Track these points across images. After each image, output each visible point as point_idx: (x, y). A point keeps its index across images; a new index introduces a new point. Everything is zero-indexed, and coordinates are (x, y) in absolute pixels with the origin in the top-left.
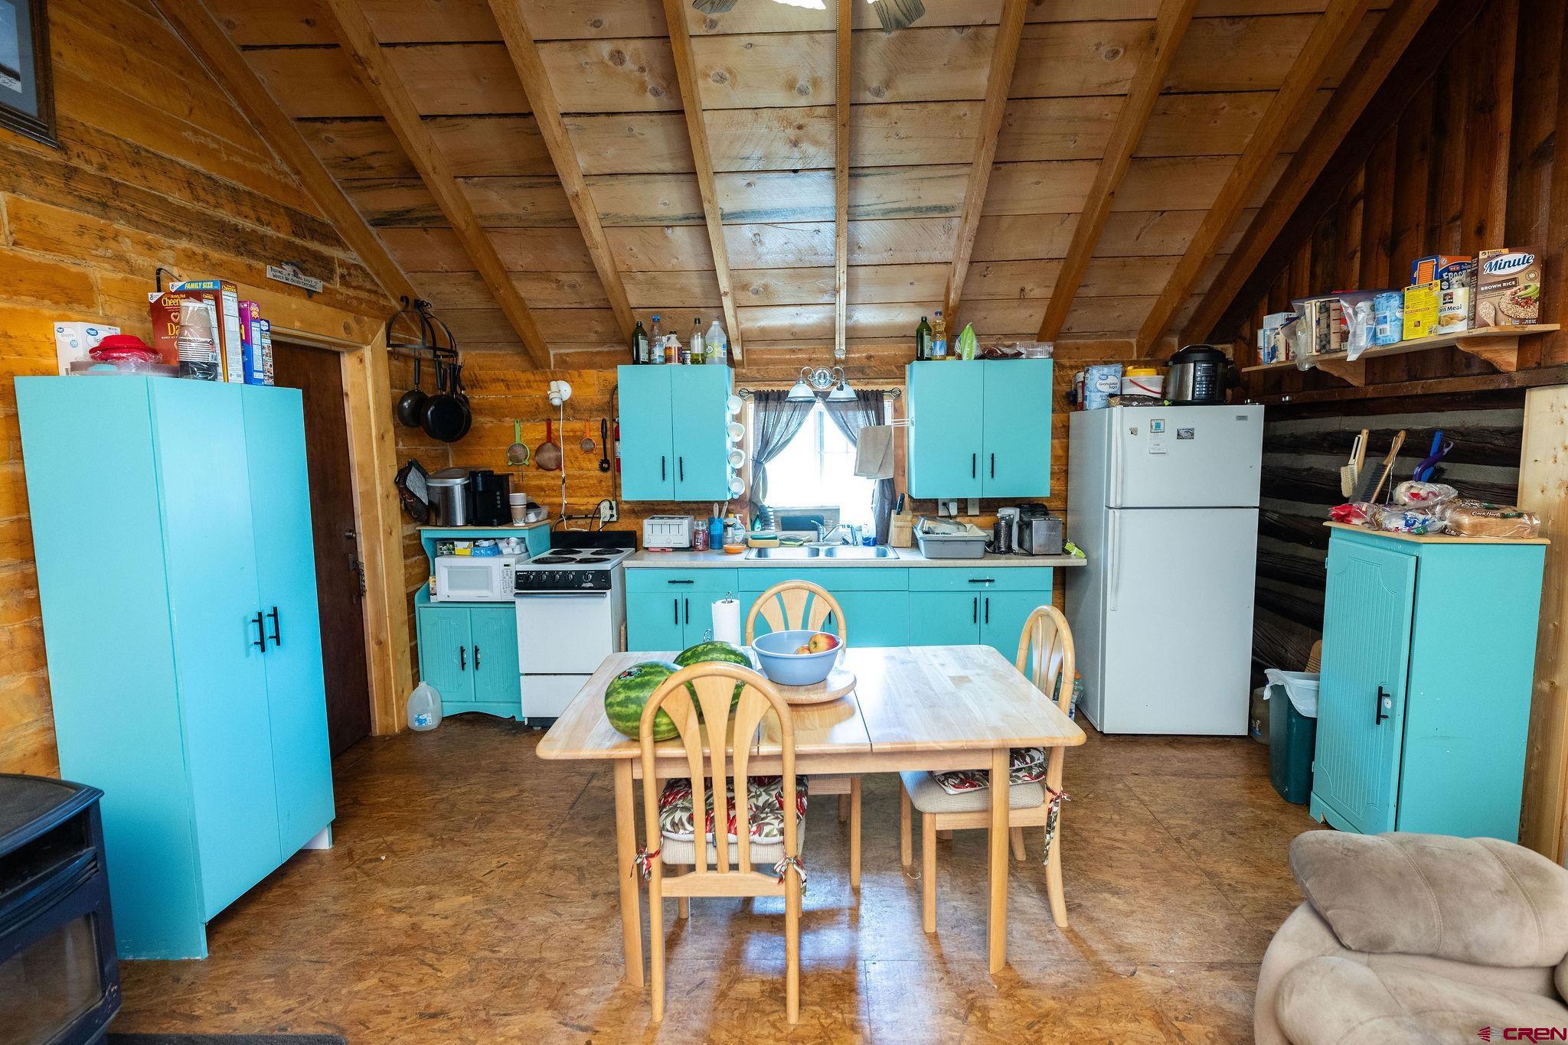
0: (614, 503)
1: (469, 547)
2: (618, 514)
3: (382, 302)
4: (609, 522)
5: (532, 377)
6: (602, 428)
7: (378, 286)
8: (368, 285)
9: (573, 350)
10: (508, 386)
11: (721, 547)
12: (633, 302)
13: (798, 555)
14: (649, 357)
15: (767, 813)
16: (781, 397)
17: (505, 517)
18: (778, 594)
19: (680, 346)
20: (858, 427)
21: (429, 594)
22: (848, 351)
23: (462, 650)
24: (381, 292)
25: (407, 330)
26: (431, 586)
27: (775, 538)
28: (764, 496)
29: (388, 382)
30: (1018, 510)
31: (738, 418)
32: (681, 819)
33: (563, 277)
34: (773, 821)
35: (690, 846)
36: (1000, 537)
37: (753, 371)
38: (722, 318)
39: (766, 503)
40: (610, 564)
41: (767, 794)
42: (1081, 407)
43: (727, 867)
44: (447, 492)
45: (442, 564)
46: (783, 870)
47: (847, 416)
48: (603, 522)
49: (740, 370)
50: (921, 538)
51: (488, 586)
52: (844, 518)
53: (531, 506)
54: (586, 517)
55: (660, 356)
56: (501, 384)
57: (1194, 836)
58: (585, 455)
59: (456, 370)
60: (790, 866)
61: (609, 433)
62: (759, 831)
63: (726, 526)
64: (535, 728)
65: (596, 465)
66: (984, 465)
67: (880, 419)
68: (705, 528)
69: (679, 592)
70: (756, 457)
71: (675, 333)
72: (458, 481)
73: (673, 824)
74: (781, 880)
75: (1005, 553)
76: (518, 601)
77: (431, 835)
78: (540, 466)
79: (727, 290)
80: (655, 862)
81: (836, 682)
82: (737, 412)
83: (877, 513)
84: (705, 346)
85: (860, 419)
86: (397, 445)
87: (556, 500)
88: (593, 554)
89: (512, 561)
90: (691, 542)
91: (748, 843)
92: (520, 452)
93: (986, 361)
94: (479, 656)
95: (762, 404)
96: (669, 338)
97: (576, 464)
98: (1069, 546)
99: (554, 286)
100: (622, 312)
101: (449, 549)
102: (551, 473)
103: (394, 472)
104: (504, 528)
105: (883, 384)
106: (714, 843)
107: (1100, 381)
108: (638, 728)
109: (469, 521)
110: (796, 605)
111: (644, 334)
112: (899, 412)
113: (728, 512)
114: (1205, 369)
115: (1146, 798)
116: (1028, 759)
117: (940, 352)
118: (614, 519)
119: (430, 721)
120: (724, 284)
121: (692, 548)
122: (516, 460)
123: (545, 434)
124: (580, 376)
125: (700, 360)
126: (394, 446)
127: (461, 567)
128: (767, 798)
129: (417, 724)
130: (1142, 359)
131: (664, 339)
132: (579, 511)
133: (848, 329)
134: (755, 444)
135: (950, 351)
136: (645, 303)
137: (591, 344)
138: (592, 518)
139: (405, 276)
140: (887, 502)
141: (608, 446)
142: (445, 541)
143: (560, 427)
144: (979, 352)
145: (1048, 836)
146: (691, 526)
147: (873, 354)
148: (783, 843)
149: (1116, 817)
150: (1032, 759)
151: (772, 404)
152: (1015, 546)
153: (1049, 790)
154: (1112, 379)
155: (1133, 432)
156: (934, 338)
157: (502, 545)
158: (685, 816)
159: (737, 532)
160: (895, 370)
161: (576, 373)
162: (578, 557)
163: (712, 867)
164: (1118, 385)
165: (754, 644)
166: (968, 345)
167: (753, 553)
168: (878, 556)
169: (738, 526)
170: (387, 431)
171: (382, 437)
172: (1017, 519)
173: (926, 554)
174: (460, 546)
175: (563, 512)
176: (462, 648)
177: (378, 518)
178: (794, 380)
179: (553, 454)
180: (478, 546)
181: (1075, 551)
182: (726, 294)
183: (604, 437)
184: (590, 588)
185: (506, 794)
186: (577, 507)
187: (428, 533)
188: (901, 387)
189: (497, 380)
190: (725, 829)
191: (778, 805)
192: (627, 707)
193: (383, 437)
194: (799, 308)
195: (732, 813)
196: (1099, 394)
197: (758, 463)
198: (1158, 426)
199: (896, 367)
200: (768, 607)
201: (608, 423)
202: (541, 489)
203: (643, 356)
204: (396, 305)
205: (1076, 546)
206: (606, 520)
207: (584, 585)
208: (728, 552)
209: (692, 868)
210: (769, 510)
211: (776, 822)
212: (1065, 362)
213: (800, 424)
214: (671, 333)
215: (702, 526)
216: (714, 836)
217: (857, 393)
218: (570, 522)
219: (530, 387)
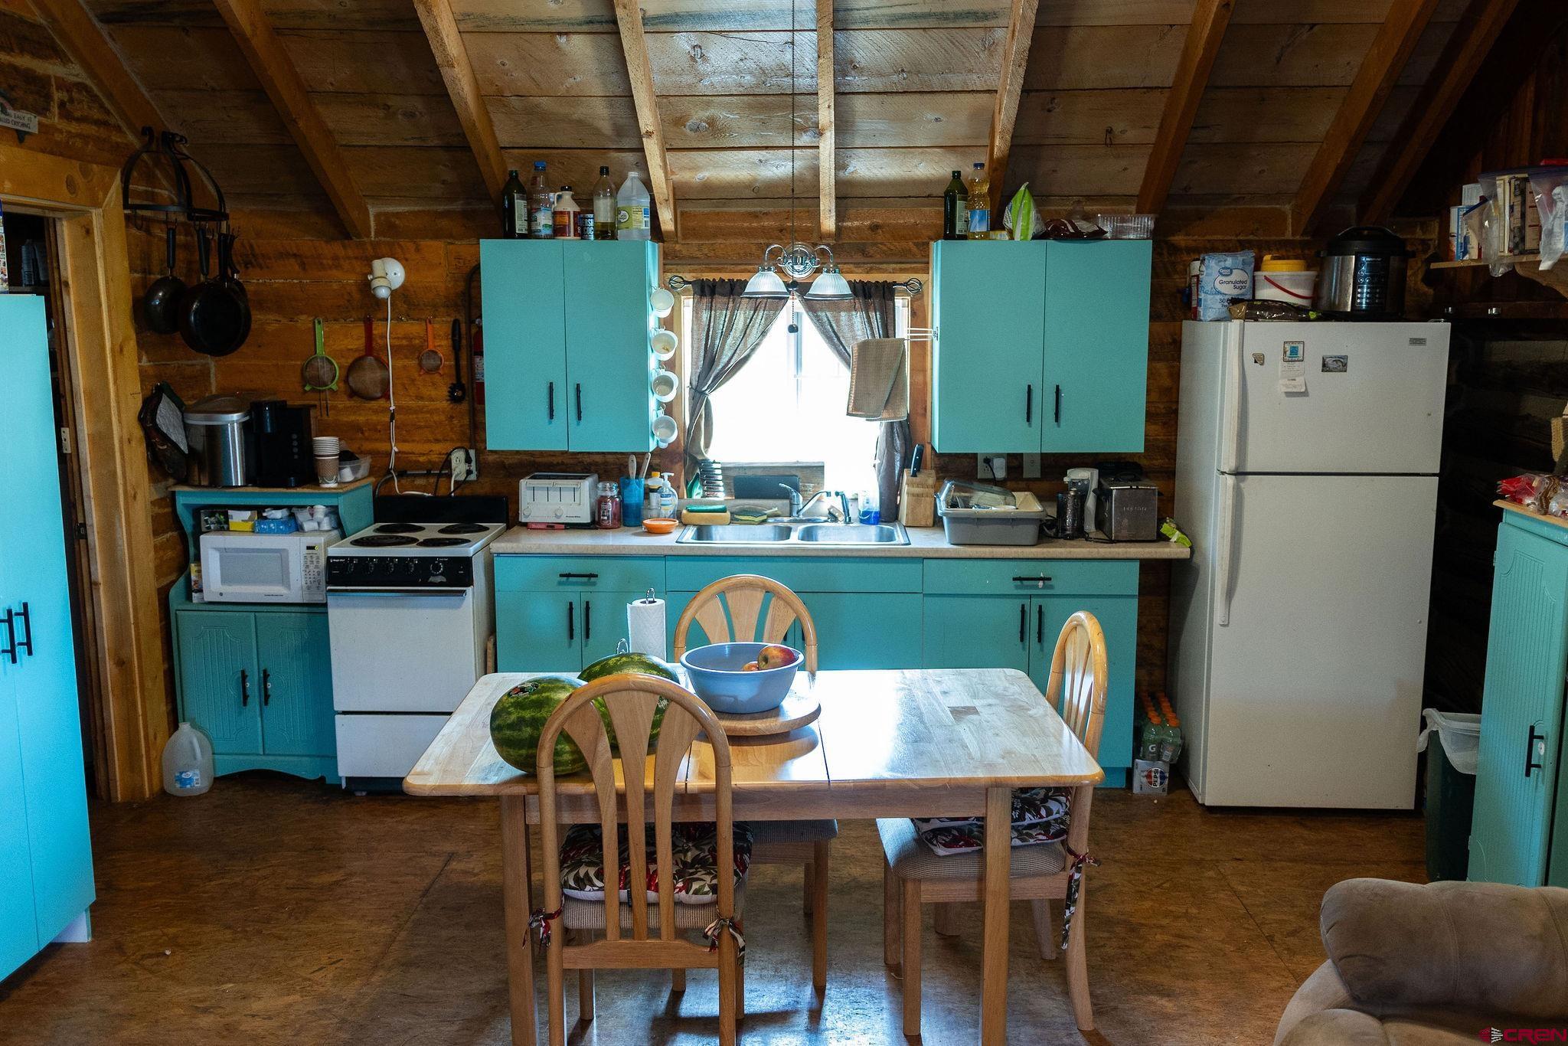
0: (472, 453)
1: (251, 519)
2: (478, 469)
3: (116, 138)
4: (465, 481)
5: (341, 252)
6: (453, 335)
7: (108, 112)
8: (96, 114)
9: (406, 209)
10: (303, 265)
11: (639, 524)
12: (504, 139)
13: (756, 538)
14: (529, 226)
15: (697, 868)
16: (735, 289)
17: (308, 473)
18: (722, 594)
19: (577, 209)
20: (854, 338)
21: (191, 589)
22: (840, 217)
23: (244, 677)
24: (112, 121)
25: (151, 179)
26: (193, 577)
27: (724, 511)
28: (707, 446)
29: (126, 264)
30: (1096, 472)
31: (669, 323)
32: (587, 874)
33: (394, 102)
34: (703, 877)
35: (598, 908)
36: (1066, 513)
37: (692, 247)
38: (643, 165)
39: (712, 455)
40: (473, 548)
41: (697, 848)
42: (1194, 316)
43: (645, 933)
44: (215, 436)
45: (209, 545)
46: (716, 933)
47: (838, 321)
48: (456, 482)
49: (669, 245)
50: (945, 514)
51: (284, 580)
52: (831, 482)
53: (345, 457)
54: (428, 474)
55: (545, 226)
56: (292, 261)
57: (1293, 933)
58: (428, 378)
59: (226, 242)
60: (726, 929)
61: (464, 342)
62: (687, 888)
63: (649, 491)
64: (358, 794)
65: (444, 391)
66: (1044, 403)
67: (888, 325)
68: (615, 492)
69: (575, 593)
70: (695, 383)
71: (570, 189)
72: (235, 417)
73: (577, 879)
74: (713, 946)
75: (1072, 538)
76: (331, 600)
77: (229, 928)
78: (353, 393)
79: (650, 129)
80: (554, 924)
81: (793, 708)
82: (665, 314)
83: (882, 474)
84: (617, 211)
85: (857, 326)
86: (140, 360)
87: (381, 446)
88: (442, 531)
89: (319, 540)
90: (593, 514)
91: (672, 904)
92: (324, 372)
93: (1051, 242)
94: (269, 685)
95: (705, 300)
96: (560, 197)
97: (412, 391)
98: (1166, 528)
99: (381, 113)
100: (487, 157)
101: (219, 522)
102: (374, 404)
103: (136, 404)
104: (306, 490)
105: (894, 271)
106: (628, 904)
107: (1221, 278)
108: (534, 756)
109: (252, 478)
110: (748, 607)
111: (522, 190)
112: (918, 317)
113: (652, 468)
114: (1371, 265)
115: (1243, 889)
116: (1043, 812)
117: (979, 226)
118: (473, 477)
119: (197, 780)
120: (647, 119)
121: (595, 524)
122: (318, 382)
123: (363, 341)
124: (418, 250)
125: (606, 232)
126: (136, 363)
127: (237, 550)
128: (698, 852)
129: (178, 786)
130: (1298, 238)
131: (553, 196)
132: (417, 465)
133: (839, 184)
134: (694, 364)
135: (997, 224)
136: (521, 141)
137: (437, 199)
138: (440, 475)
139: (147, 95)
140: (898, 457)
141: (464, 363)
142: (212, 510)
143: (388, 330)
144: (1041, 228)
145: (1067, 911)
146: (594, 487)
147: (880, 221)
148: (715, 903)
149: (1194, 911)
150: (1049, 812)
151: (719, 300)
152: (1090, 526)
153: (1071, 852)
154: (1237, 275)
155: (1259, 359)
156: (970, 207)
157: (302, 516)
158: (592, 871)
159: (665, 500)
160: (914, 249)
161: (410, 246)
162: (420, 536)
163: (625, 933)
164: (1248, 284)
165: (683, 659)
166: (1022, 215)
167: (690, 534)
168: (881, 539)
169: (666, 491)
170: (126, 339)
171: (119, 351)
172: (1094, 485)
173: (950, 540)
174: (238, 518)
175: (392, 464)
176: (243, 672)
177: (115, 473)
178: (755, 262)
179: (378, 374)
180: (266, 518)
181: (1176, 536)
182: (649, 134)
183: (456, 347)
184: (441, 584)
185: (326, 879)
186: (413, 458)
187: (187, 498)
188: (921, 277)
189: (284, 255)
190: (644, 886)
191: (711, 860)
192: (520, 730)
193: (121, 350)
194: (764, 152)
195: (652, 867)
196: (1219, 297)
197: (699, 396)
198: (1294, 351)
199: (916, 245)
200: (709, 614)
201: (463, 327)
202: (357, 428)
203: (521, 226)
204: (132, 139)
205: (1179, 529)
206: (462, 478)
207: (432, 579)
208: (652, 531)
209: (600, 934)
210: (714, 466)
211: (708, 878)
212: (1179, 239)
213: (764, 333)
214: (563, 189)
215: (611, 490)
216: (629, 894)
217: (853, 285)
218: (403, 481)
219: (338, 267)
